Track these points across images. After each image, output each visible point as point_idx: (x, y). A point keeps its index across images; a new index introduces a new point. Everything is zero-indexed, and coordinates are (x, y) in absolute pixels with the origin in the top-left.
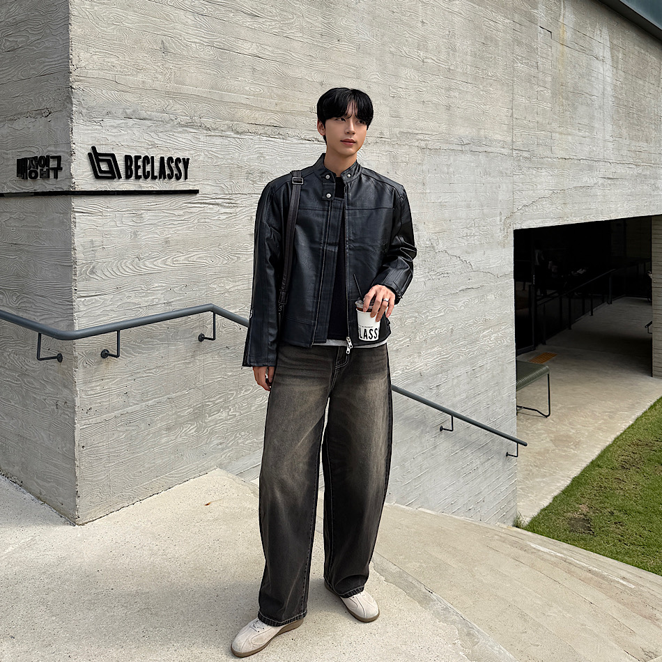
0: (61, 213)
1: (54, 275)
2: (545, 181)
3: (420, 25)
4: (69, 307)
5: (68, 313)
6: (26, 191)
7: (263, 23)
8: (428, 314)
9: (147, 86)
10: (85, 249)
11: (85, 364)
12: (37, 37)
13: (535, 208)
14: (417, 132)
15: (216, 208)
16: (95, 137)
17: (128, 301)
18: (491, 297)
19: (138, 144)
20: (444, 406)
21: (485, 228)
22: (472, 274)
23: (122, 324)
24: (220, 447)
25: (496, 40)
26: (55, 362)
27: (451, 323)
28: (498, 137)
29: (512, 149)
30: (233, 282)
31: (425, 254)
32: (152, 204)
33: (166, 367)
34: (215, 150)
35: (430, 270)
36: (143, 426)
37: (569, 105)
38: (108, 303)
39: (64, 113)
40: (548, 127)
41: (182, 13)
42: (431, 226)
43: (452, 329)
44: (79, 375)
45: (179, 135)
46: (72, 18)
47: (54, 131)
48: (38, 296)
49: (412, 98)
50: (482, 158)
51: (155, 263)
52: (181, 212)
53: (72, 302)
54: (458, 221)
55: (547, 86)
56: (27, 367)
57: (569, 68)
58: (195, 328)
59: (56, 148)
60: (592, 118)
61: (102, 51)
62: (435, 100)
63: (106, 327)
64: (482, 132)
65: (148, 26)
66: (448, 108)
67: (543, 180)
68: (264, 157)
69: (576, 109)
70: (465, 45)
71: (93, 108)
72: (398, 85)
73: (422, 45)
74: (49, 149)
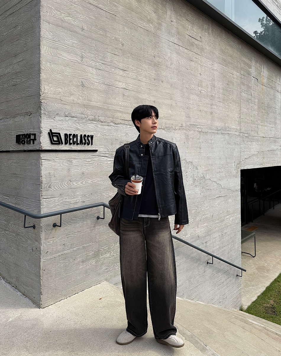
0: (35, 160)
1: (32, 188)
2: (255, 147)
3: (199, 75)
4: (38, 203)
5: (38, 205)
6: (20, 150)
7: (128, 74)
8: (202, 208)
9: (75, 102)
10: (46, 176)
11: (45, 230)
12: (26, 79)
13: (250, 159)
14: (197, 124)
15: (106, 158)
16: (51, 125)
17: (65, 200)
18: (230, 200)
19: (71, 129)
20: (209, 252)
21: (228, 169)
22: (222, 190)
23: (63, 211)
24: (106, 270)
25: (233, 83)
26: (32, 229)
27: (212, 212)
28: (234, 127)
29: (240, 132)
30: (113, 192)
31: (201, 180)
32: (77, 156)
33: (82, 232)
34: (105, 131)
35: (203, 188)
36: (71, 260)
37: (265, 112)
38: (56, 201)
39: (38, 114)
40: (256, 122)
41: (91, 68)
42: (203, 167)
43: (212, 215)
44: (43, 236)
45: (89, 125)
46: (42, 70)
47: (33, 122)
48: (25, 198)
49: (195, 109)
50: (226, 136)
51: (78, 183)
52: (90, 160)
53: (40, 201)
54: (216, 165)
55: (256, 104)
56: (19, 231)
57: (265, 96)
58: (95, 213)
59: (34, 130)
60: (276, 119)
61: (55, 85)
62: (205, 109)
63: (56, 213)
64: (227, 125)
65: (75, 75)
66: (211, 113)
67: (254, 147)
68: (128, 135)
69: (268, 114)
70: (219, 85)
71: (51, 112)
72: (190, 103)
73: (200, 84)
74: (30, 130)
